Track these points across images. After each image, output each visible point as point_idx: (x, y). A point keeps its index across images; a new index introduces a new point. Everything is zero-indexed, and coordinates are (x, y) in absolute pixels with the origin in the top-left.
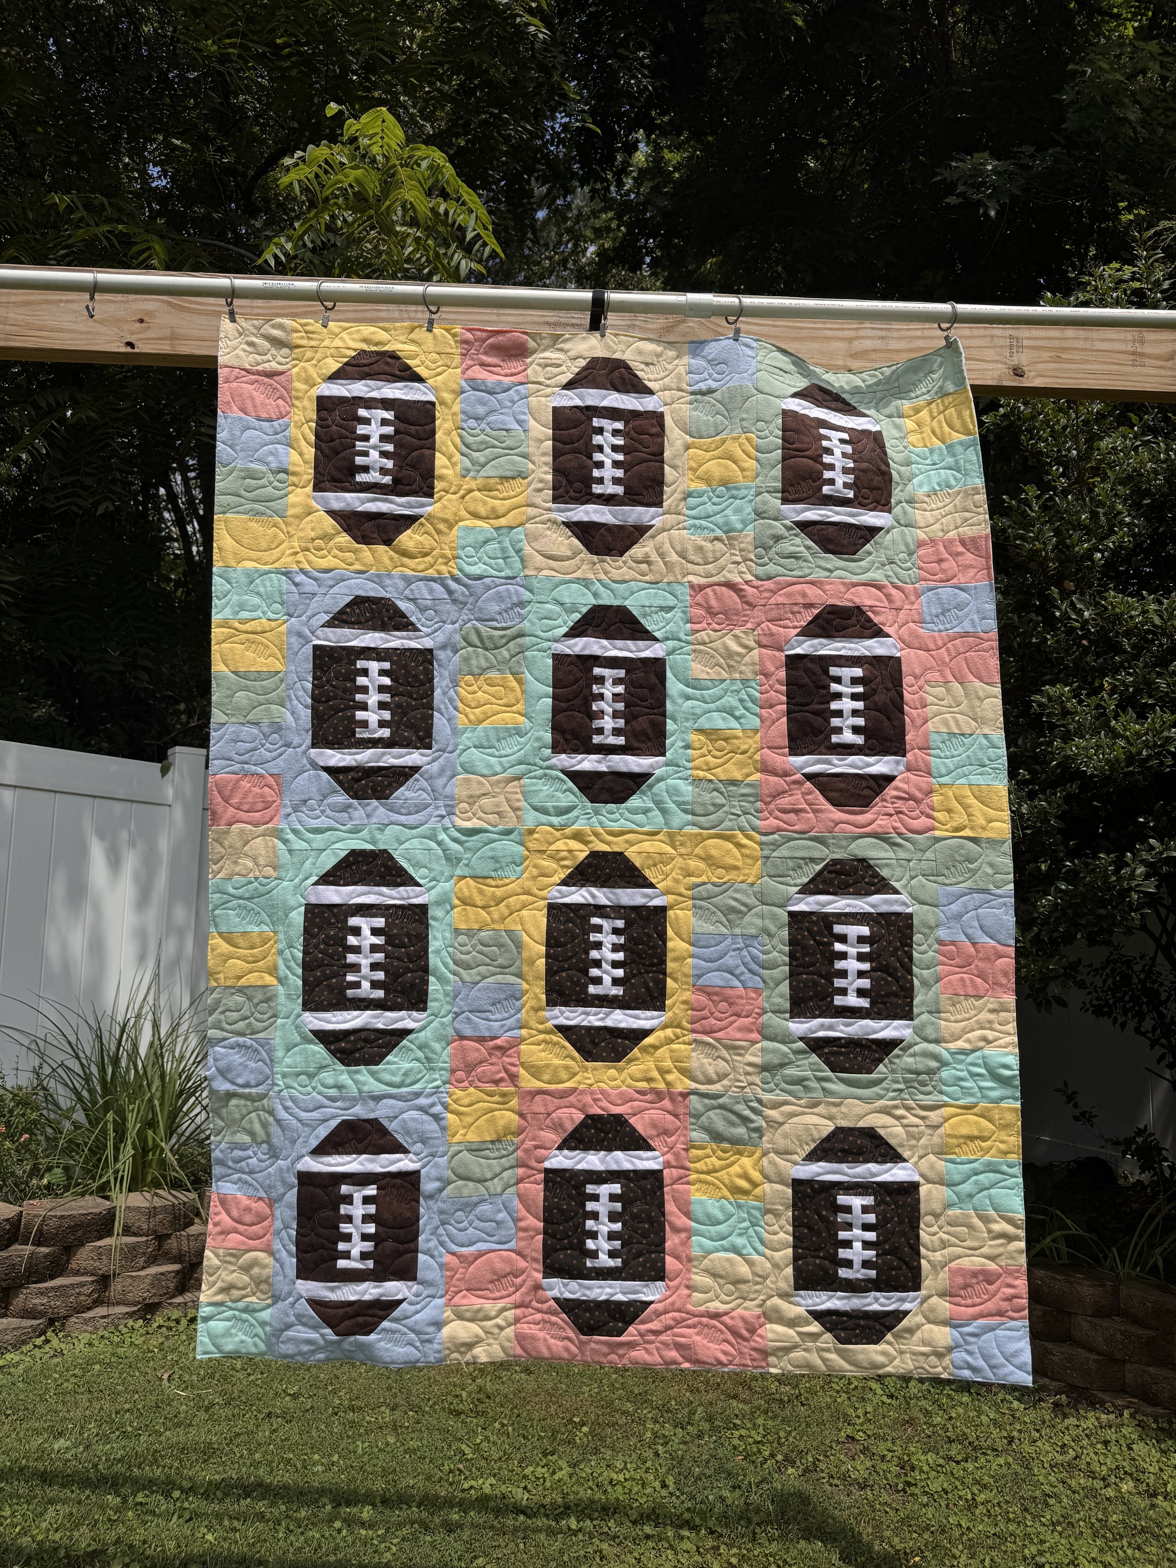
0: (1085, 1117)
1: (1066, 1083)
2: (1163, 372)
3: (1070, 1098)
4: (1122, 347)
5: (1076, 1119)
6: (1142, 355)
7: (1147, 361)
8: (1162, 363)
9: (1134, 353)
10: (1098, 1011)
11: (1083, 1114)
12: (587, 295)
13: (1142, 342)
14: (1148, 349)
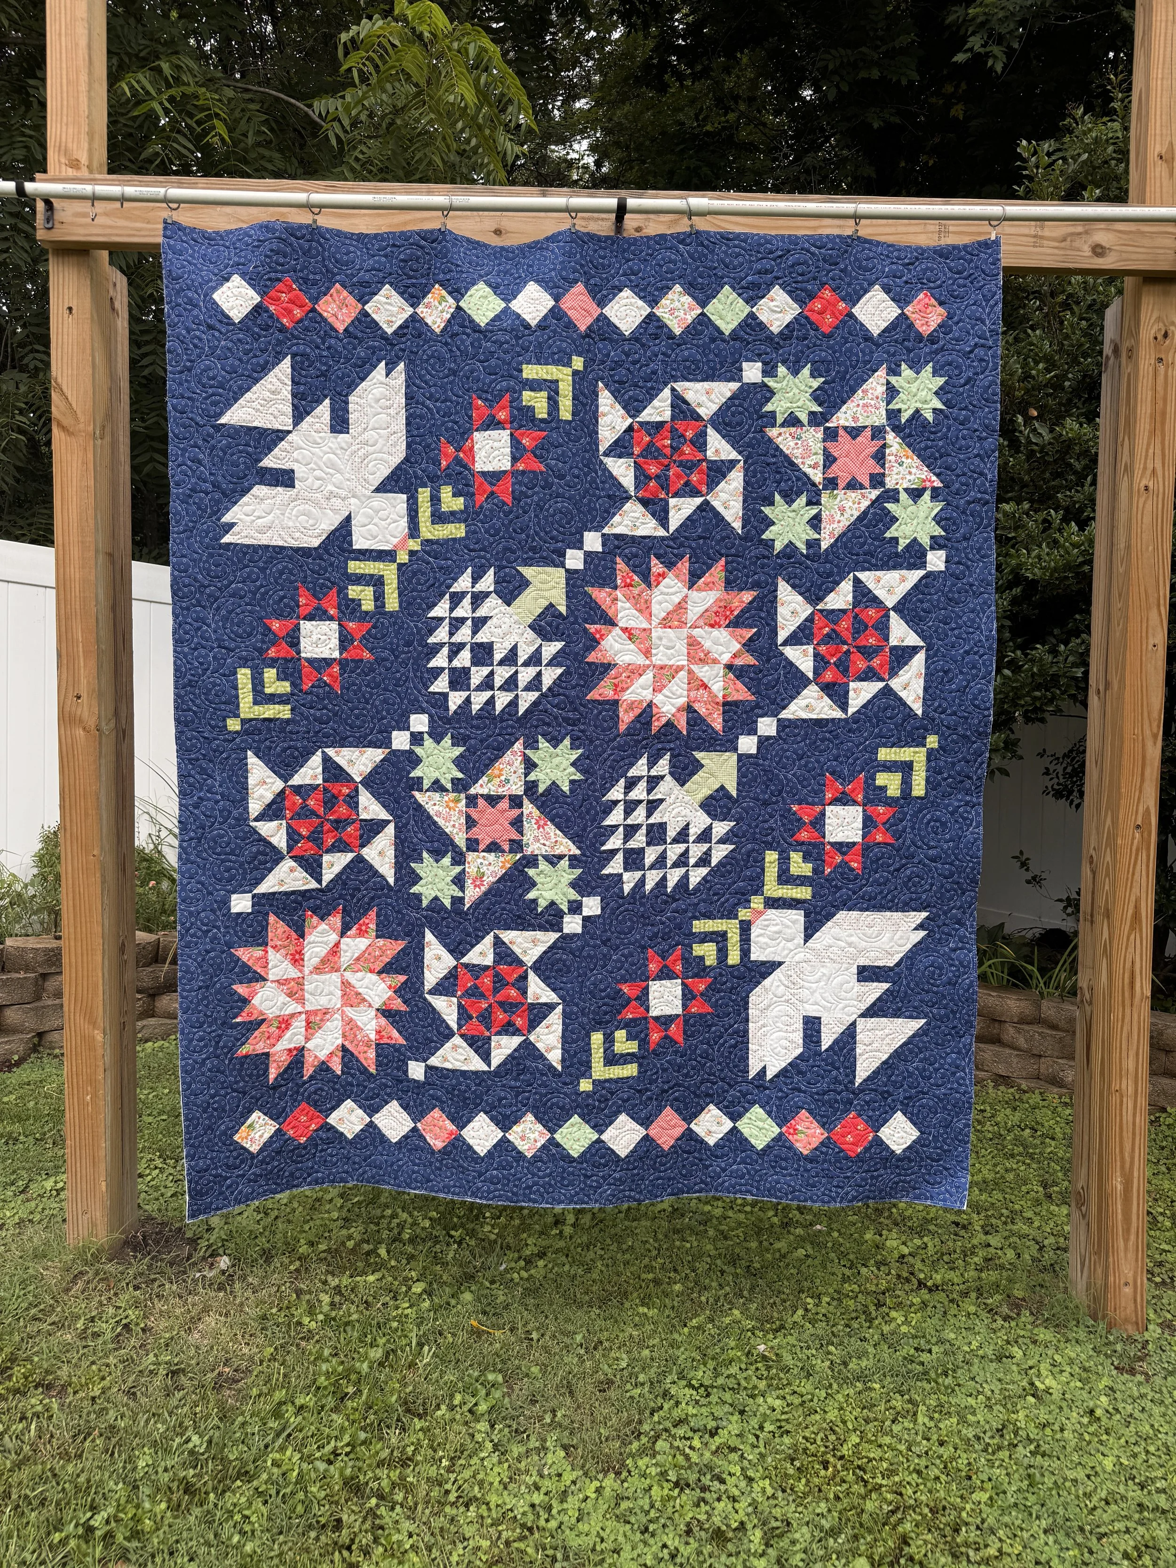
0: (1035, 880)
1: (1021, 853)
2: (1056, 251)
3: (1024, 864)
4: (1026, 231)
5: (1028, 882)
6: (1042, 237)
7: (1046, 243)
8: (1056, 244)
9: (1035, 236)
10: (1058, 795)
11: (1034, 878)
12: (612, 202)
13: (1042, 227)
14: (1047, 233)
